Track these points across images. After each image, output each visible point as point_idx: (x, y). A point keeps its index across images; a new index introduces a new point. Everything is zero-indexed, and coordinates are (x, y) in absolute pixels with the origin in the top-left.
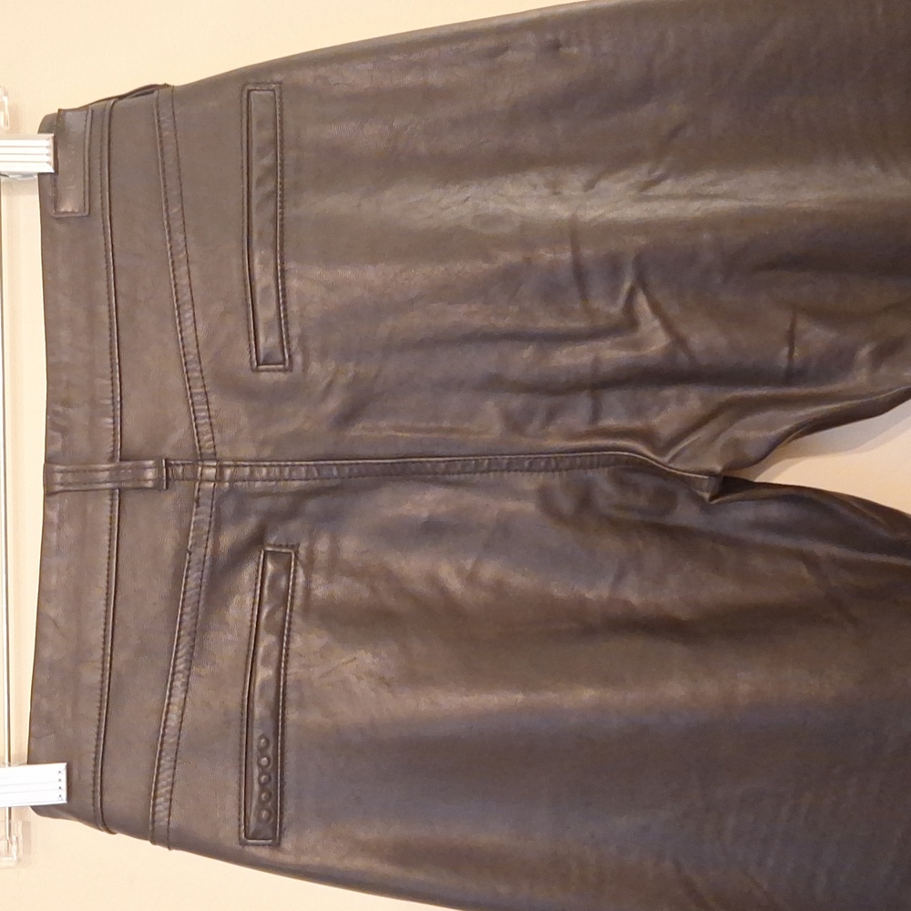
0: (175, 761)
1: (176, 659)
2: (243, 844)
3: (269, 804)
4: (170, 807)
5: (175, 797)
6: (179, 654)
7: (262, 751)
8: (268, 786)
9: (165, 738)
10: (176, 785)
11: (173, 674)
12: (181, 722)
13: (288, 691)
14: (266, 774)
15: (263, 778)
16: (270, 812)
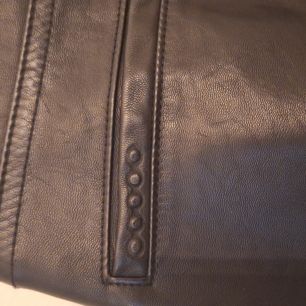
0: (24, 176)
1: (26, 53)
2: (106, 283)
3: (140, 233)
4: (15, 234)
5: (22, 219)
6: (32, 48)
7: (131, 166)
8: (139, 210)
9: (12, 148)
10: (24, 207)
11: (23, 71)
12: (32, 129)
13: (165, 93)
14: (136, 194)
15: (132, 200)
16: (140, 243)
